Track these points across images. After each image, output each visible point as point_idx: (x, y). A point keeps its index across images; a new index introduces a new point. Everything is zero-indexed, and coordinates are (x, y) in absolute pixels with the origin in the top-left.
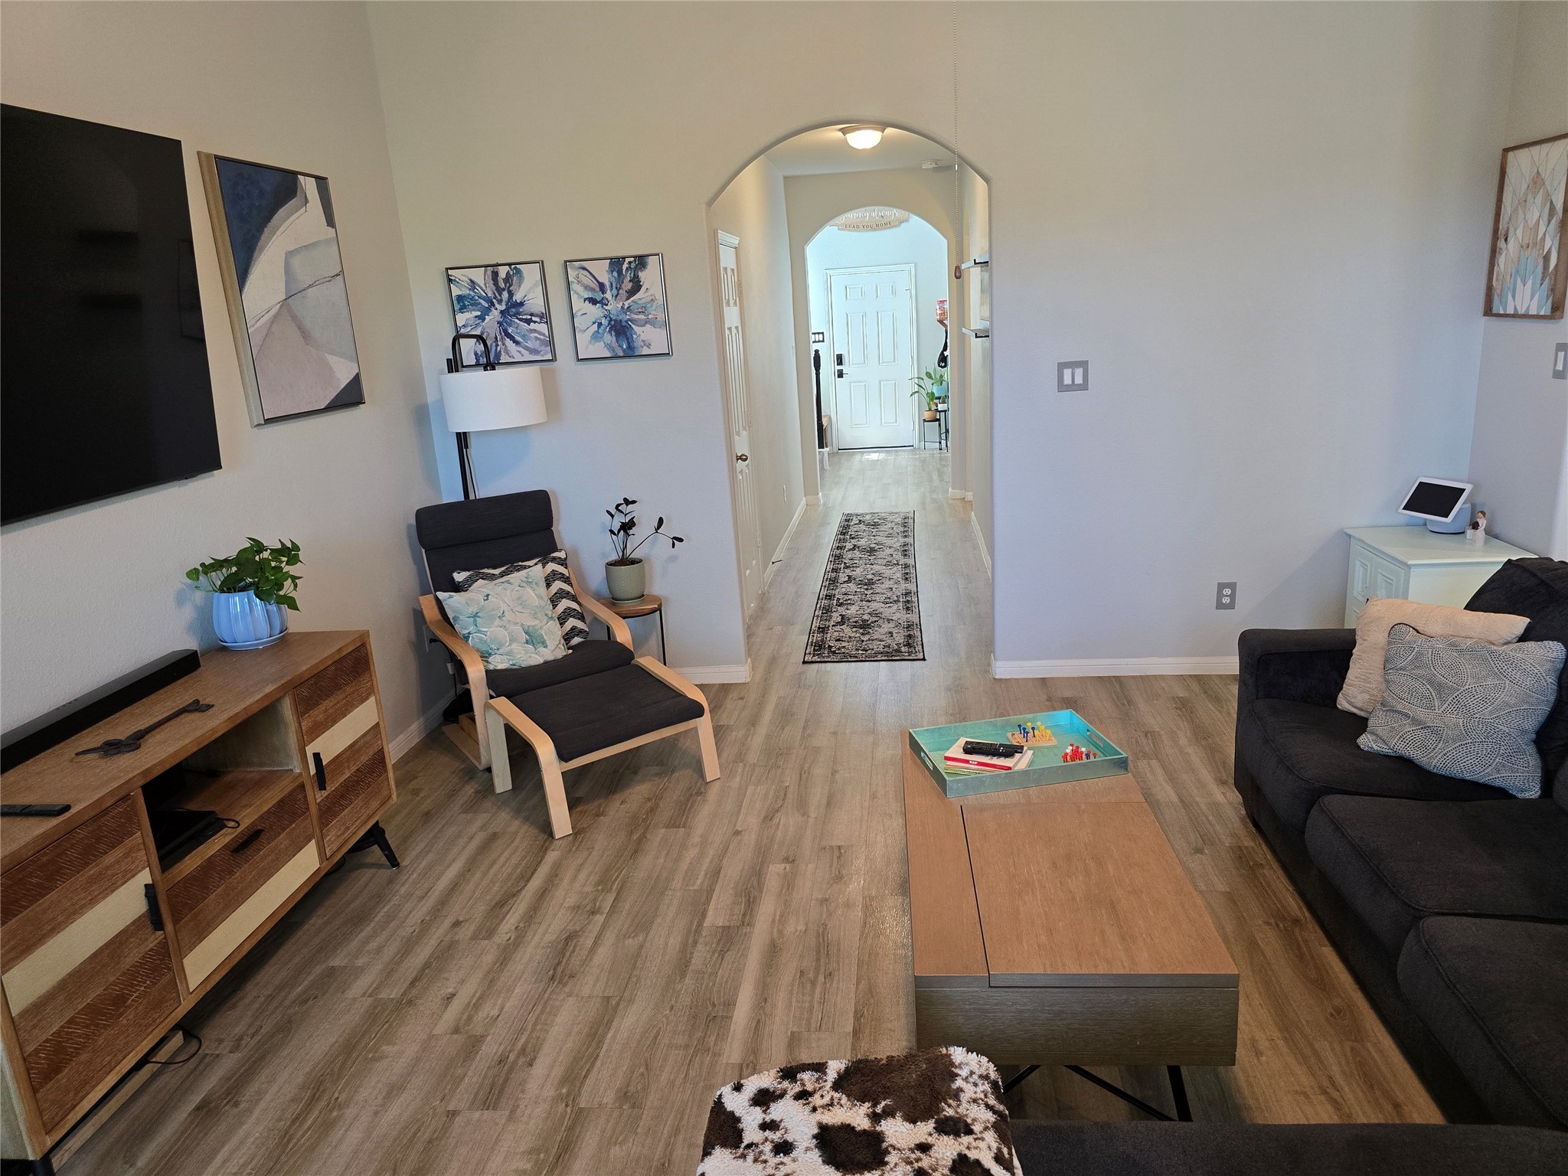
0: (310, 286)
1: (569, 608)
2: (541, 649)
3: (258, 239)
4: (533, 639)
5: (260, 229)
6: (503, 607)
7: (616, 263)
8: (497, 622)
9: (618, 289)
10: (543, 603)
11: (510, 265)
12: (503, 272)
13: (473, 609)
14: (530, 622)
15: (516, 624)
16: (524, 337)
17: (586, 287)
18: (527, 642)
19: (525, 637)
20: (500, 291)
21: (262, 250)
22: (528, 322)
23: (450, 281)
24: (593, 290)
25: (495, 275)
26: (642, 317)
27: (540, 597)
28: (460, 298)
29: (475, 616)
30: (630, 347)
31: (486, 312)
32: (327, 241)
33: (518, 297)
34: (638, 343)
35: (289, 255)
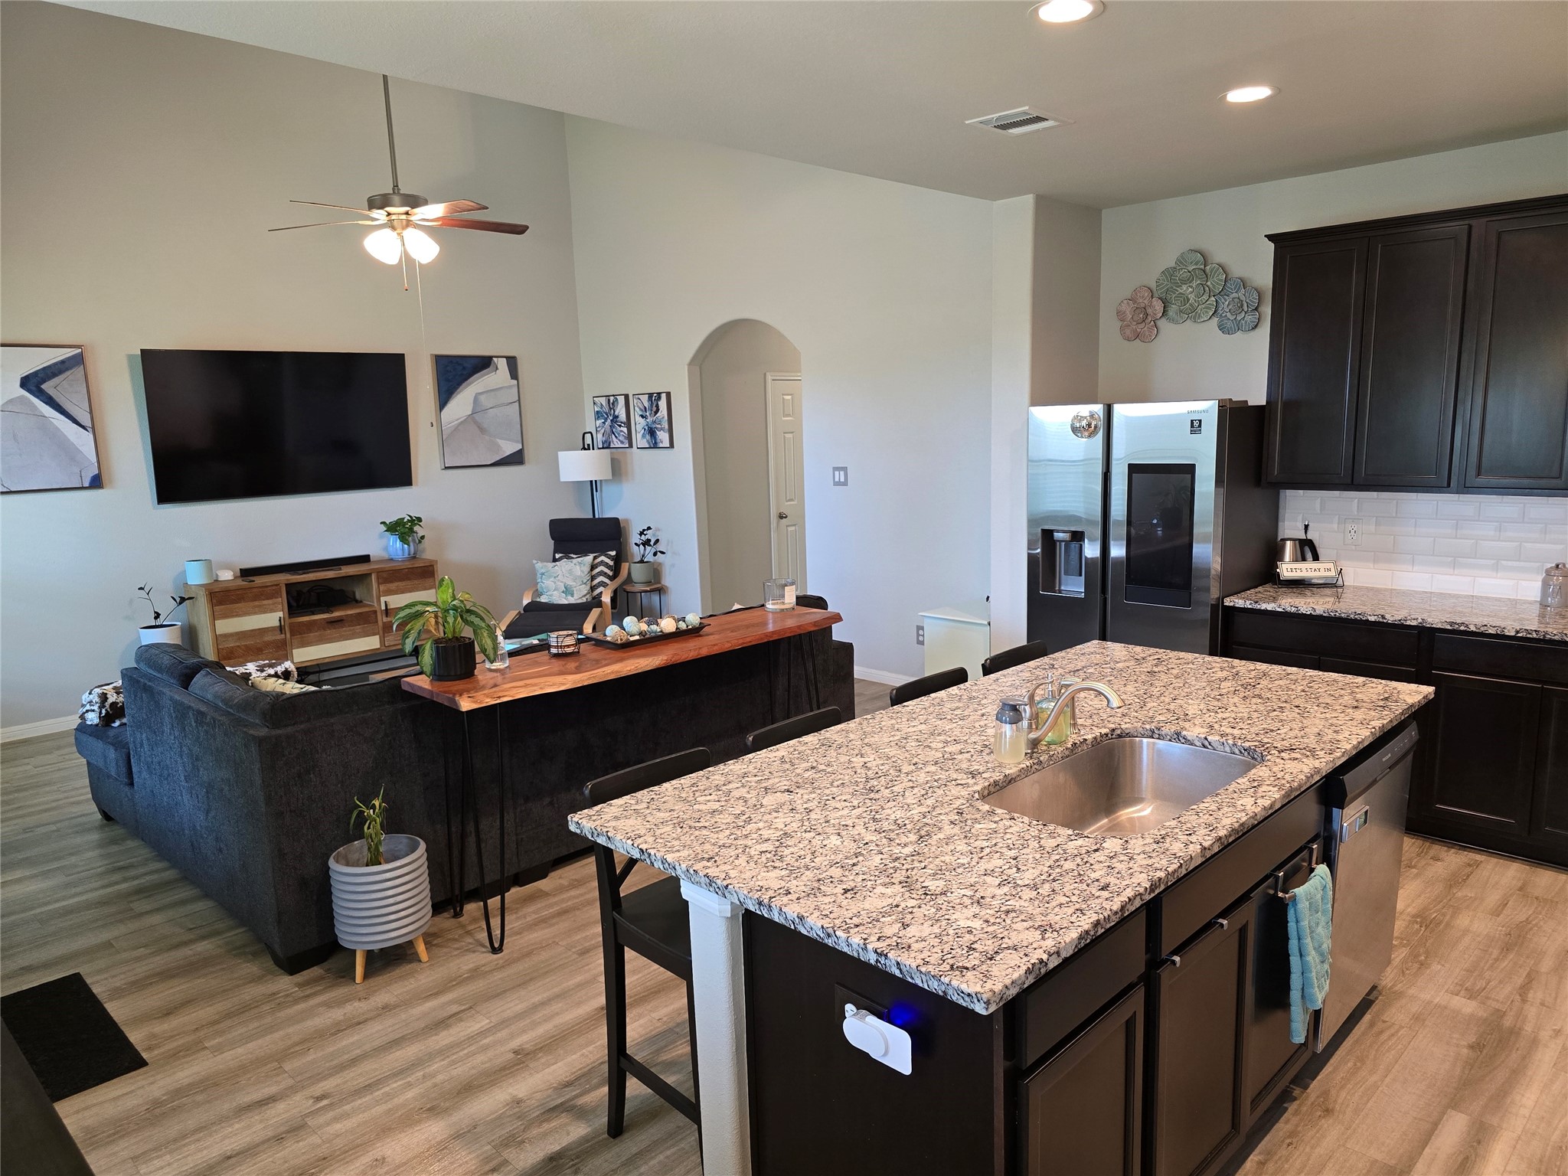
0: (491, 408)
1: (602, 581)
2: (569, 597)
3: (457, 388)
4: (568, 591)
5: (459, 384)
6: (560, 572)
7: (650, 395)
8: (552, 579)
9: (651, 410)
10: (583, 575)
11: (613, 396)
12: (612, 398)
13: (543, 571)
14: (570, 583)
15: (562, 582)
16: (618, 434)
17: (640, 409)
18: (563, 592)
19: (563, 589)
20: (610, 409)
21: (459, 393)
22: (620, 426)
23: (594, 403)
24: (642, 410)
25: (609, 400)
26: (659, 426)
27: (582, 571)
28: (597, 411)
29: (543, 574)
30: (656, 443)
31: (606, 420)
32: (510, 387)
33: (616, 413)
34: (658, 441)
35: (477, 395)
